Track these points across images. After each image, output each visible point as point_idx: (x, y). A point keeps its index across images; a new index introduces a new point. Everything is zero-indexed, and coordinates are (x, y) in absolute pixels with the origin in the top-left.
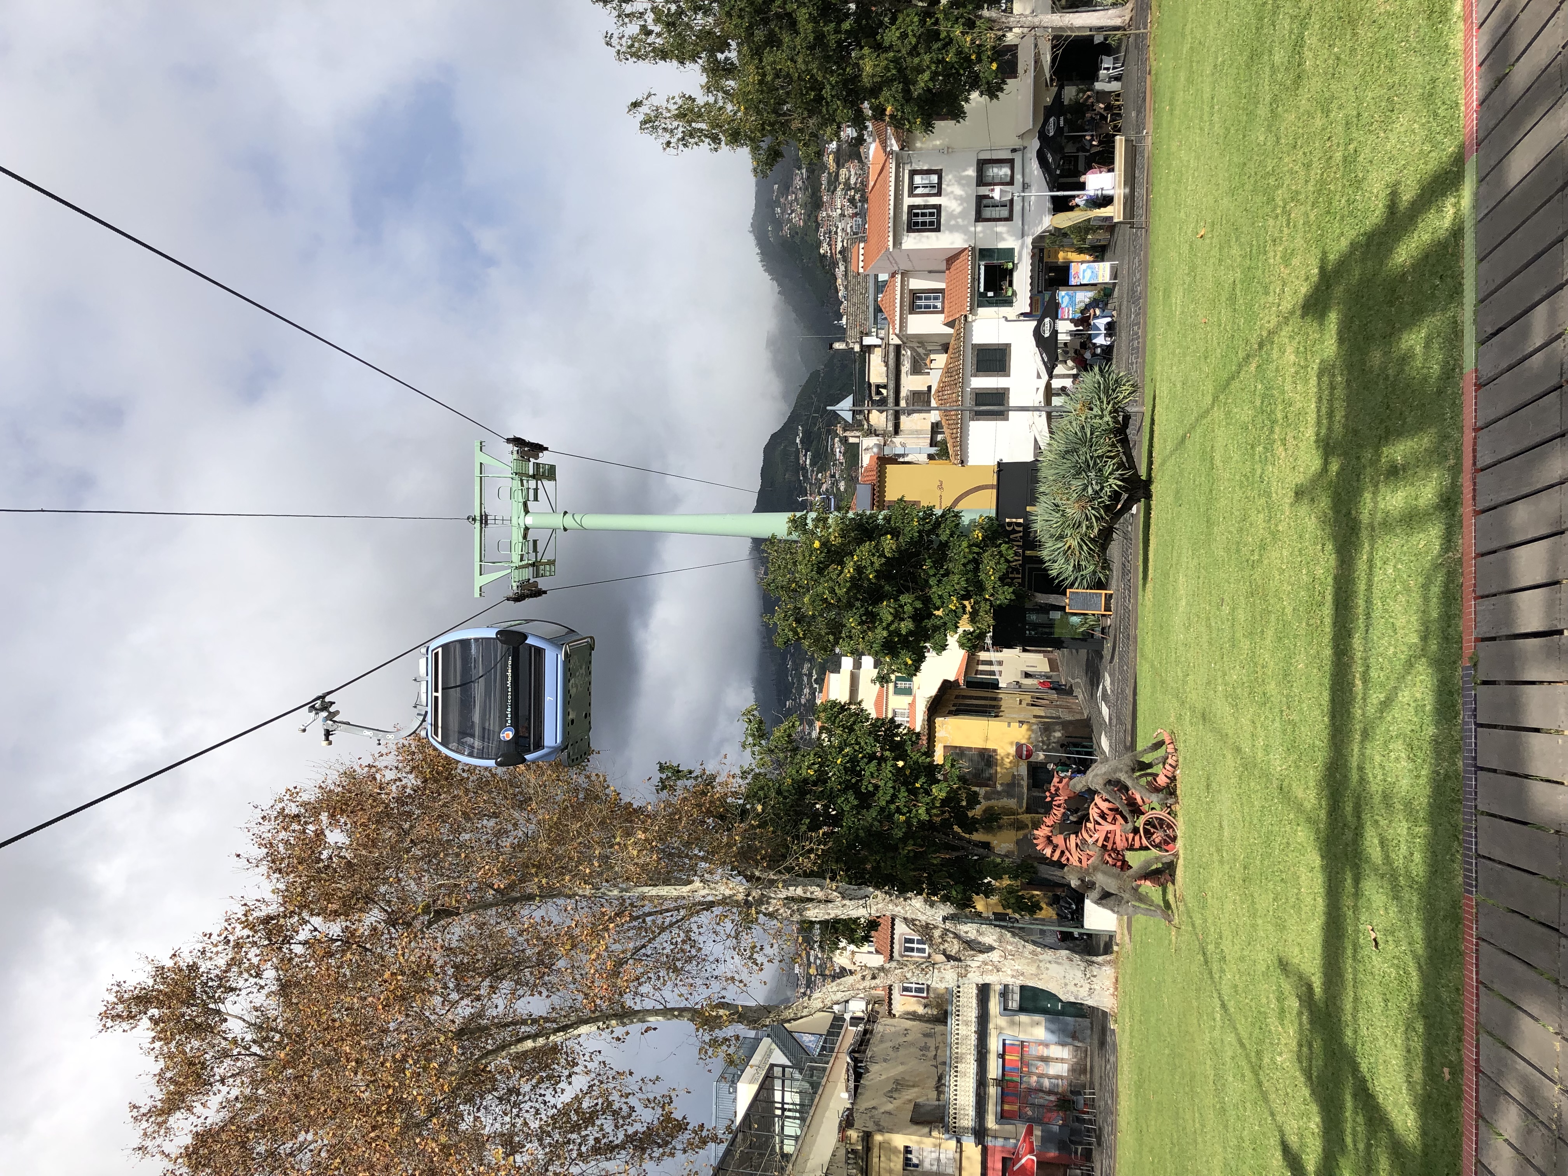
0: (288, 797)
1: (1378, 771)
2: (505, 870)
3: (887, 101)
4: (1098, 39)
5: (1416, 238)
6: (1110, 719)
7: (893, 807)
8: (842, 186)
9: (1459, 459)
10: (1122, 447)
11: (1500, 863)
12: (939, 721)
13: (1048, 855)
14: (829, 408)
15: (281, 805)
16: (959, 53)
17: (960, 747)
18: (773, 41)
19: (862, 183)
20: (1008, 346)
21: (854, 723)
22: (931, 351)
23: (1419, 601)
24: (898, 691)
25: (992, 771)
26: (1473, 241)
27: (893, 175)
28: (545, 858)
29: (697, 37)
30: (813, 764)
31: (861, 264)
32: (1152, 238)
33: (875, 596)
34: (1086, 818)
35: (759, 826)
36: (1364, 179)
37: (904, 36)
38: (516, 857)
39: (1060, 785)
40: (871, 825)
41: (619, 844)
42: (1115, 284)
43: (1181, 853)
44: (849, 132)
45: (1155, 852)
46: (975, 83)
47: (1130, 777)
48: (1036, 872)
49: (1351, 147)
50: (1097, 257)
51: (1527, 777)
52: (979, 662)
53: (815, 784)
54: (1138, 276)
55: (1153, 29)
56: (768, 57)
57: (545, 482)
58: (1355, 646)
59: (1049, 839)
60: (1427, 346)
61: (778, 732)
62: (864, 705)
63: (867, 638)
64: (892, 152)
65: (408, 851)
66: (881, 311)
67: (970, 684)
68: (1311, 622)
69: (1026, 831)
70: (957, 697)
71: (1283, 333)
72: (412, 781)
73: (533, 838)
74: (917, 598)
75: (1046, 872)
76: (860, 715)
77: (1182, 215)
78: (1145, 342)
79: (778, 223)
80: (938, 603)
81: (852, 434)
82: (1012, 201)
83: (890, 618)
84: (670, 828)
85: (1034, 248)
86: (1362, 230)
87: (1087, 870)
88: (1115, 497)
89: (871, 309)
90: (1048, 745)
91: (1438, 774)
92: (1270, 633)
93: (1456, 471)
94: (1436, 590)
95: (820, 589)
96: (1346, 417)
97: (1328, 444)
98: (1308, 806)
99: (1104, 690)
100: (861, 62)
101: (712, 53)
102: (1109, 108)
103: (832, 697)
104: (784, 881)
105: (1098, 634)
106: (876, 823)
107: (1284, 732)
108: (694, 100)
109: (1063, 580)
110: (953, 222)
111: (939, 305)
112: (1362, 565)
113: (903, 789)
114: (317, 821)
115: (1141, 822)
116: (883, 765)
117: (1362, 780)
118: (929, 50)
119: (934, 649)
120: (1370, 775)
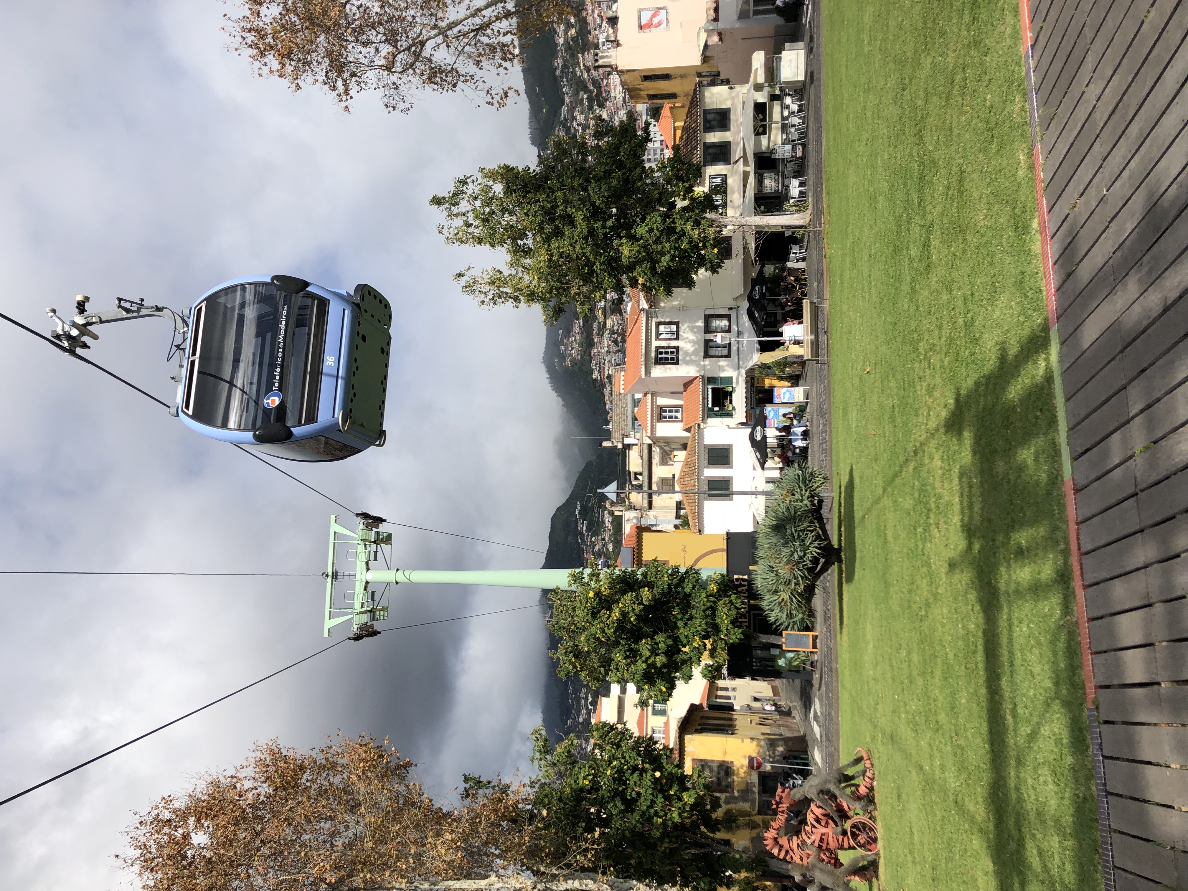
0: (163, 804)
1: (1031, 792)
2: (337, 867)
3: (639, 274)
4: (788, 233)
5: (1020, 381)
6: (821, 736)
7: (652, 811)
8: (608, 332)
9: (1067, 544)
10: (819, 523)
11: (1132, 873)
12: (688, 738)
13: (776, 854)
14: (599, 491)
15: (156, 812)
16: (690, 242)
17: (705, 760)
18: (558, 233)
19: (622, 329)
20: (731, 446)
21: (621, 740)
22: (674, 449)
23: (1049, 654)
24: (656, 713)
25: (730, 780)
26: (1061, 386)
27: (644, 325)
28: (369, 856)
29: (504, 229)
30: (588, 775)
31: (622, 387)
32: (833, 371)
33: (636, 635)
34: (804, 822)
35: (544, 828)
36: (980, 338)
37: (651, 230)
38: (345, 854)
39: (783, 795)
40: (635, 826)
41: (430, 843)
42: (807, 403)
43: (882, 853)
44: (612, 295)
45: (860, 852)
46: (701, 262)
47: (838, 787)
48: (767, 866)
49: (969, 316)
50: (793, 383)
51: (1146, 801)
52: (718, 689)
53: (589, 792)
54: (824, 397)
55: (825, 227)
56: (555, 244)
57: (383, 545)
58: (1003, 687)
59: (775, 840)
60: (1036, 460)
61: (560, 749)
62: (628, 726)
63: (630, 670)
64: (643, 309)
65: (258, 849)
66: (636, 419)
67: (712, 707)
68: (969, 666)
69: (758, 830)
70: (702, 718)
71: (931, 445)
72: (265, 789)
73: (361, 838)
74: (669, 637)
75: (774, 865)
76: (625, 734)
77: (853, 356)
78: (831, 445)
79: (563, 357)
80: (685, 642)
81: (617, 509)
82: (730, 344)
83: (648, 653)
84: (471, 830)
85: (747, 376)
86: (982, 374)
87: (807, 867)
88: (815, 561)
89: (630, 419)
90: (774, 758)
91: (1078, 797)
92: (938, 673)
93: (1066, 553)
94: (1061, 645)
95: (593, 630)
96: (982, 509)
97: (970, 529)
98: (979, 819)
99: (815, 712)
100: (620, 248)
101: (514, 239)
102: (797, 280)
103: (603, 719)
104: (564, 876)
105: (808, 667)
106: (639, 825)
107: (955, 754)
108: (501, 273)
109: (779, 625)
110: (688, 358)
111: (679, 416)
112: (1003, 623)
113: (660, 796)
114: (185, 824)
115: (848, 825)
116: (644, 775)
117: (1020, 800)
118: (668, 240)
119: (683, 678)
120: (1025, 795)
